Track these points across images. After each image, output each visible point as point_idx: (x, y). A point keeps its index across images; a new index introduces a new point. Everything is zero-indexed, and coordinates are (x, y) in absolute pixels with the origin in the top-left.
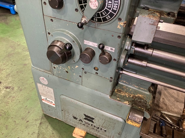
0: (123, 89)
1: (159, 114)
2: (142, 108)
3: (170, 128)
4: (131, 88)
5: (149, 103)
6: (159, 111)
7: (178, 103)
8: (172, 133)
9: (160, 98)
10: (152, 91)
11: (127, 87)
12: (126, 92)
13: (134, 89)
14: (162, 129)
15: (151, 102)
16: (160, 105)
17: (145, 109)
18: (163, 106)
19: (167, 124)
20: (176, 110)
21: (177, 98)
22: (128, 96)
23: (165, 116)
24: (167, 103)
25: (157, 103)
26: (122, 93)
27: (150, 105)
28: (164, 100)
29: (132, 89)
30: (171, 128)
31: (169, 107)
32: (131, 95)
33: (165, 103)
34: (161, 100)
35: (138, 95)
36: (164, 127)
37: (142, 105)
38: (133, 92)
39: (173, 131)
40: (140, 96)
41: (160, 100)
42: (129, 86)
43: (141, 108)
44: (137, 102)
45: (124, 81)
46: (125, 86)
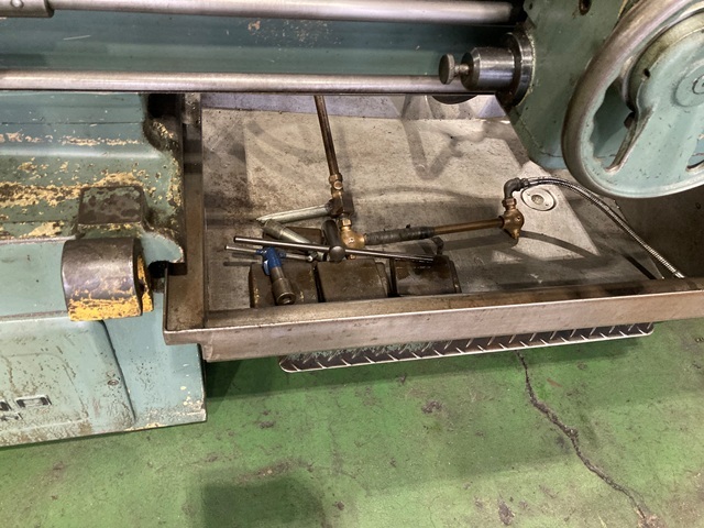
0: (18, 177)
1: (258, 232)
2: (127, 226)
3: (302, 266)
4: (61, 160)
5: (164, 194)
6: (252, 221)
7: (312, 166)
8: (312, 280)
9: (245, 173)
10: (171, 141)
11: (40, 160)
12: (41, 185)
13: (81, 160)
15: (176, 188)
16: (253, 198)
17: (139, 225)
18: (264, 197)
19: (289, 256)
20: (312, 194)
21: (306, 151)
22: (55, 202)
23: (275, 228)
24: (276, 182)
25: (240, 195)
26: (20, 198)
27: (172, 203)
28: (260, 174)
29: (72, 160)
30: (307, 261)
31: (286, 191)
32: (70, 192)
33: (268, 182)
34: (252, 176)
35: (108, 178)
36: (277, 270)
37: (124, 213)
38: (77, 174)
39: (316, 273)
40: (118, 178)
41: (245, 180)
42: (54, 153)
43: (122, 227)
44: (96, 209)
45: (12, 136)
46: (27, 159)
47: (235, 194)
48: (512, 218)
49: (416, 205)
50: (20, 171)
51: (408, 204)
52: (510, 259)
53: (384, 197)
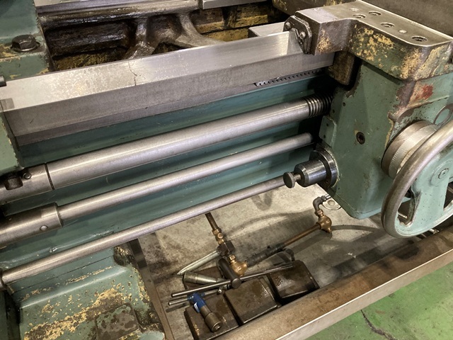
0: (45, 318)
1: (178, 285)
2: (132, 334)
3: (217, 299)
4: (67, 296)
5: (137, 296)
6: (174, 274)
7: (196, 223)
8: (227, 306)
9: (157, 243)
10: (128, 256)
11: (54, 301)
12: (61, 319)
13: (80, 291)
14: (203, 316)
15: (143, 289)
16: (168, 258)
17: (138, 331)
18: (174, 255)
19: (206, 293)
20: (202, 243)
22: (73, 328)
23: (191, 277)
24: (178, 242)
25: (160, 258)
26: (51, 333)
27: (145, 301)
28: (167, 240)
29: (74, 293)
30: (218, 293)
31: (186, 246)
32: (80, 316)
33: (173, 243)
34: (163, 243)
35: (100, 297)
36: (205, 309)
38: (80, 302)
39: (225, 296)
40: (106, 295)
41: (159, 247)
42: (61, 293)
43: (129, 336)
44: (108, 329)
45: (34, 292)
46: (46, 303)
47: (157, 259)
48: (324, 222)
49: (266, 229)
50: (45, 314)
51: (260, 230)
52: (332, 248)
53: (245, 230)
